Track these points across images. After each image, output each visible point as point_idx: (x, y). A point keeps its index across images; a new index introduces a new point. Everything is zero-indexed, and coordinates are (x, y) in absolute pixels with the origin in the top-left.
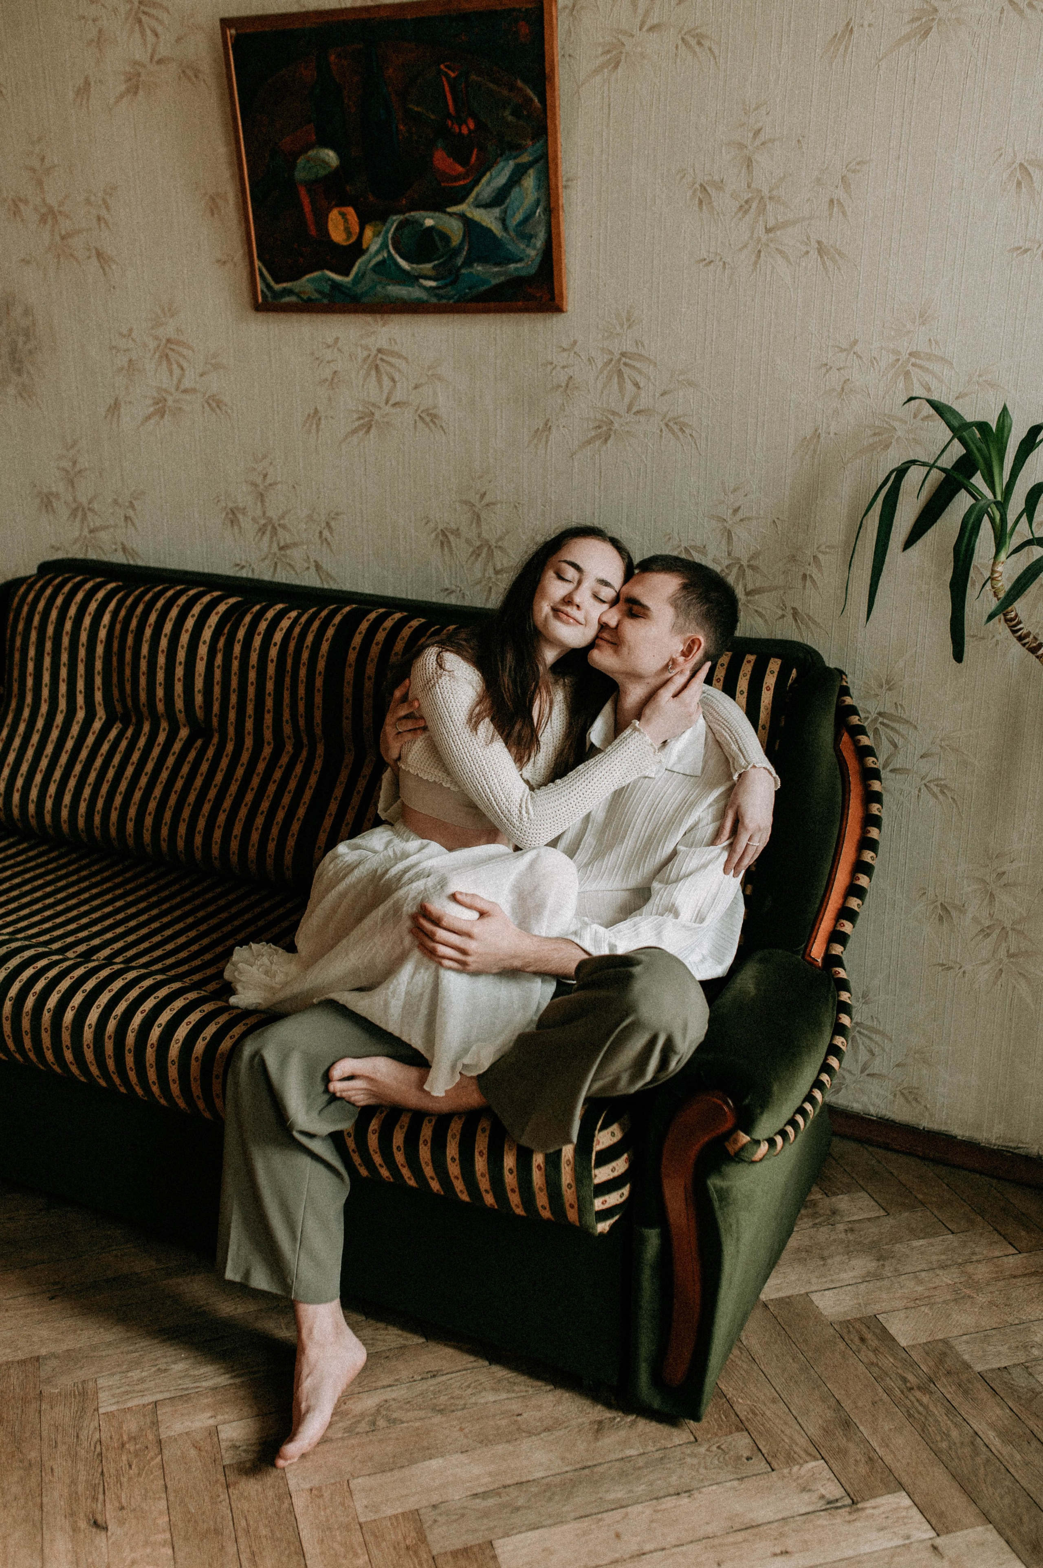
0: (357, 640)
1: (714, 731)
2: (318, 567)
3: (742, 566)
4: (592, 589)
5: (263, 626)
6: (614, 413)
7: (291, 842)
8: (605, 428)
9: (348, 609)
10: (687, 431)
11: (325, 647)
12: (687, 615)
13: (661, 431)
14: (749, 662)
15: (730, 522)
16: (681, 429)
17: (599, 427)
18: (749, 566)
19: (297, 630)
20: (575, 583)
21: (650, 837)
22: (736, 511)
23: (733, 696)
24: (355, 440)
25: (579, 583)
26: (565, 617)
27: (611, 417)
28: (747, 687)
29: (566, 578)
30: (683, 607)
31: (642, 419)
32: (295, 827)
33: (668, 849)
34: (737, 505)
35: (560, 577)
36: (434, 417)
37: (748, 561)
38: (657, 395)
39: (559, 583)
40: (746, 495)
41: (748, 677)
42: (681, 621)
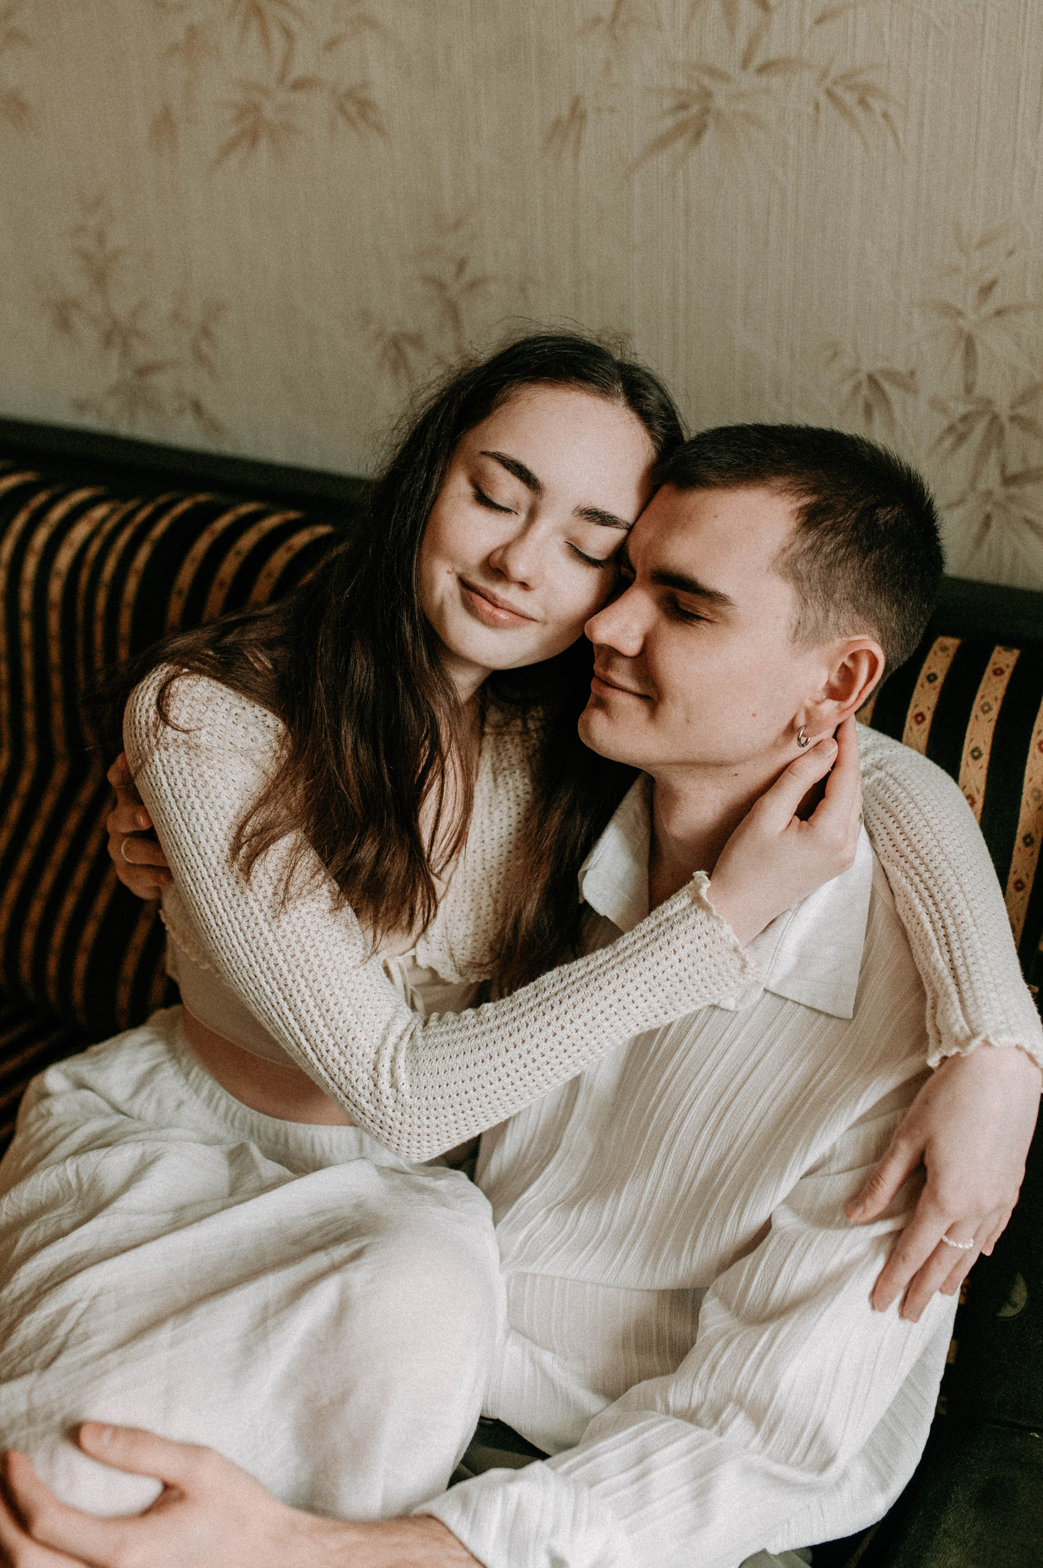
0: (186, 574)
1: (895, 887)
2: (197, 408)
3: (995, 418)
4: (566, 532)
5: (41, 536)
6: (712, 72)
7: (81, 963)
8: (695, 109)
9: (184, 506)
10: (877, 105)
11: (132, 585)
12: (829, 594)
13: (817, 107)
14: (998, 672)
15: (972, 317)
16: (862, 102)
17: (683, 107)
18: (1013, 419)
19: (94, 548)
20: (523, 517)
21: (708, 1182)
22: (987, 290)
23: (952, 768)
24: (233, 162)
25: (533, 514)
26: (488, 607)
27: (706, 81)
28: (989, 740)
29: (498, 501)
30: (816, 575)
31: (775, 81)
32: (90, 932)
33: (754, 1219)
34: (989, 276)
35: (483, 499)
36: (365, 106)
37: (1012, 407)
38: (808, 22)
39: (479, 516)
40: (1011, 253)
41: (994, 714)
42: (815, 612)
